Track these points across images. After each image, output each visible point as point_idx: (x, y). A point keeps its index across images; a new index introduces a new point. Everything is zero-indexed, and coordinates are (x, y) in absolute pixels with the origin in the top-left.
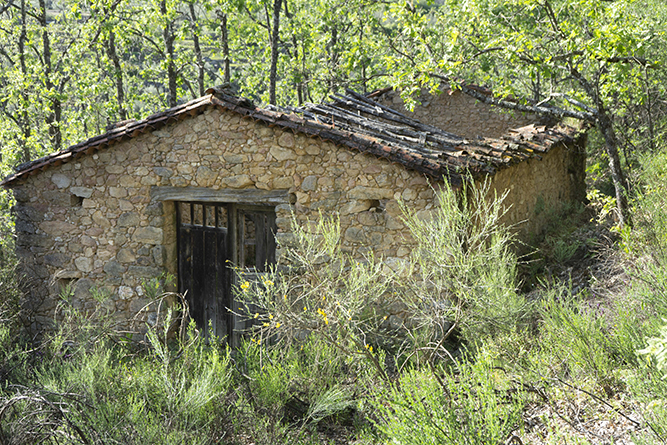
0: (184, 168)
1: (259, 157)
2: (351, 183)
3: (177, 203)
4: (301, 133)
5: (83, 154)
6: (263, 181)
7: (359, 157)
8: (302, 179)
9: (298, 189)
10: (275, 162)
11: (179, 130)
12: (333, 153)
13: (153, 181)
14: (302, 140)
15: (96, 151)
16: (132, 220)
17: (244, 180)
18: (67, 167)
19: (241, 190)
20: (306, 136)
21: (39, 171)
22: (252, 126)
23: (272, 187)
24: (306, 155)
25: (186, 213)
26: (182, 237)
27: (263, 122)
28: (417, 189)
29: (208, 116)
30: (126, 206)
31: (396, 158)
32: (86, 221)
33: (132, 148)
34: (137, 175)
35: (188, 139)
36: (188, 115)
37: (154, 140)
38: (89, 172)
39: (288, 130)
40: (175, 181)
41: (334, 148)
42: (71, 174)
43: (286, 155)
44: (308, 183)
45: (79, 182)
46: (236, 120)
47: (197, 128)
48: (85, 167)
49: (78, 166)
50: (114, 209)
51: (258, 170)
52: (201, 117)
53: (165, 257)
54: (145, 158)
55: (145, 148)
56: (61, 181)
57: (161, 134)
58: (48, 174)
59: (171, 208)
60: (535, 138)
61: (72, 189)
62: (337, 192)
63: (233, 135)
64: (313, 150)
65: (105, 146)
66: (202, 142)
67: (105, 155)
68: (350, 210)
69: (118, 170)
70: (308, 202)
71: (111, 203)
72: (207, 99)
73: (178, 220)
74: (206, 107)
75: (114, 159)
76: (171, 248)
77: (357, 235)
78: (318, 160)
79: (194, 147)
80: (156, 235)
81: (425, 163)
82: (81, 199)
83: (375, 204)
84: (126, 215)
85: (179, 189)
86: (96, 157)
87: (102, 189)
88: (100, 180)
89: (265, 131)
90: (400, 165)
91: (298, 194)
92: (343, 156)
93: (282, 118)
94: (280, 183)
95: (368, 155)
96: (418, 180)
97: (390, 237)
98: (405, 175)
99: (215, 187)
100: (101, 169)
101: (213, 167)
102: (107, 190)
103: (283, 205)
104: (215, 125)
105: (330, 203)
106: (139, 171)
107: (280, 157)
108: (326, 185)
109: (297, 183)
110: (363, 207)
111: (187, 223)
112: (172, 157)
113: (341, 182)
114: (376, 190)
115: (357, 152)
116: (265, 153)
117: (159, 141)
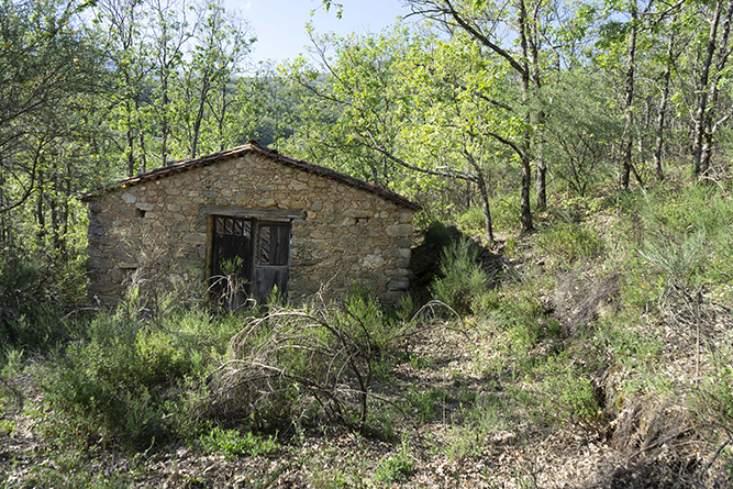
0: (226, 192)
1: (284, 187)
2: (346, 206)
3: (215, 217)
4: (314, 173)
5: (149, 179)
6: (284, 203)
7: (352, 190)
8: (312, 203)
9: (309, 209)
10: (294, 191)
11: (225, 167)
12: (335, 186)
13: (202, 201)
14: (314, 177)
15: (158, 178)
16: (184, 228)
17: (271, 202)
18: (134, 188)
19: (268, 210)
20: (317, 174)
22: (279, 166)
23: (290, 208)
24: (316, 187)
25: (220, 224)
26: (216, 241)
27: (287, 164)
28: (389, 211)
29: (247, 158)
30: (180, 218)
31: (378, 190)
32: (147, 228)
33: (187, 177)
35: (232, 173)
36: (232, 157)
37: (205, 172)
38: (152, 193)
39: (306, 170)
40: (219, 201)
41: (336, 183)
42: (137, 194)
43: (303, 186)
44: (317, 205)
45: (143, 199)
46: (268, 162)
47: (238, 166)
48: (149, 190)
49: (144, 188)
50: (169, 219)
51: (281, 196)
52: (242, 159)
53: (205, 253)
54: (197, 185)
55: (198, 177)
56: (129, 198)
57: (210, 169)
58: (118, 193)
59: (210, 220)
61: (137, 205)
62: (336, 212)
63: (264, 172)
64: (321, 184)
65: (167, 175)
66: (242, 176)
67: (166, 181)
68: (344, 224)
69: (175, 192)
70: (316, 218)
71: (168, 215)
72: (248, 147)
73: (214, 231)
74: (246, 151)
75: (172, 186)
76: (209, 248)
77: (348, 240)
78: (324, 190)
79: (235, 179)
80: (203, 238)
82: (144, 212)
84: (180, 224)
85: (221, 207)
86: (158, 183)
87: (162, 205)
88: (160, 199)
89: (288, 170)
90: (380, 195)
91: (309, 213)
92: (341, 188)
93: (302, 162)
94: (296, 205)
95: (359, 189)
96: (390, 205)
97: (370, 241)
98: (383, 202)
99: (249, 206)
100: (162, 191)
101: (249, 193)
102: (165, 206)
103: (298, 219)
104: (252, 164)
105: (331, 219)
106: (191, 194)
107: (298, 188)
108: (329, 207)
109: (308, 205)
110: (352, 222)
111: (220, 232)
112: (218, 185)
113: (339, 205)
114: (363, 212)
115: (352, 186)
116: (287, 185)
117: (209, 173)
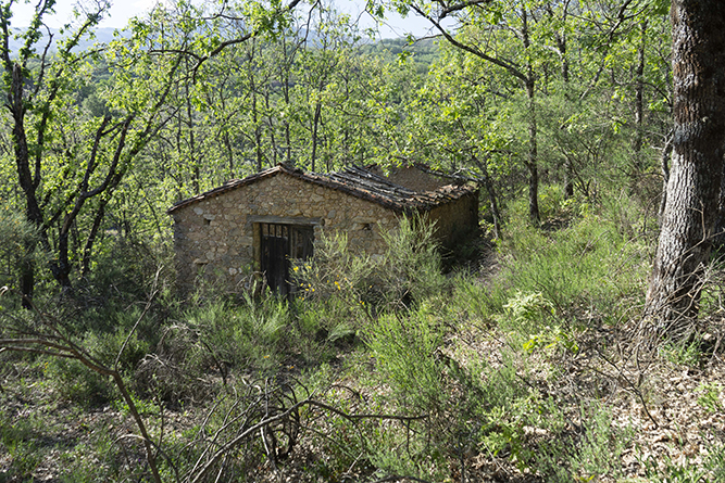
0: (265, 205)
1: (306, 200)
2: (354, 214)
3: (261, 224)
4: (328, 187)
5: (210, 197)
6: (307, 212)
7: (359, 201)
8: (328, 212)
9: (326, 217)
10: (313, 203)
11: (262, 185)
12: (344, 198)
13: (248, 212)
14: (328, 191)
15: (217, 195)
16: (237, 233)
17: (297, 212)
18: (202, 203)
19: (295, 217)
20: (331, 189)
21: (187, 205)
22: (301, 183)
23: (312, 216)
24: (330, 199)
25: (265, 229)
26: (264, 242)
27: (307, 182)
28: (389, 218)
29: (278, 177)
30: (234, 225)
31: (378, 201)
32: (212, 233)
33: (237, 194)
34: (239, 208)
35: (267, 189)
36: (267, 176)
37: (249, 190)
38: (214, 207)
39: (321, 185)
40: (260, 212)
41: (345, 196)
42: (204, 208)
43: (320, 198)
44: (331, 214)
45: (208, 211)
46: (293, 180)
47: (272, 184)
48: (212, 204)
49: (208, 203)
50: (227, 227)
51: (304, 207)
52: (274, 178)
53: (254, 252)
54: (244, 199)
55: (244, 194)
56: (199, 211)
57: (252, 186)
58: (192, 207)
59: (258, 226)
60: (452, 192)
61: (204, 215)
62: (347, 219)
63: (291, 188)
64: (334, 196)
65: (223, 193)
66: (275, 191)
67: (223, 198)
68: (353, 229)
69: (230, 205)
70: (331, 224)
71: (225, 223)
72: (278, 168)
73: (261, 233)
74: (277, 172)
75: (227, 200)
76: (257, 248)
77: (357, 242)
78: (337, 202)
79: (270, 194)
80: (249, 241)
81: (394, 204)
82: (209, 221)
83: (367, 225)
84: (234, 229)
85: (262, 216)
86: (217, 198)
87: (221, 216)
88: (219, 211)
89: (308, 186)
90: (381, 205)
91: (326, 220)
92: (350, 200)
93: (318, 179)
94: (316, 214)
95: (364, 200)
96: (390, 213)
97: (375, 244)
98: (383, 210)
99: (282, 216)
100: (220, 205)
101: (281, 205)
102: (223, 216)
103: (318, 226)
104: (282, 182)
105: (343, 225)
106: (240, 206)
107: (316, 200)
108: (341, 215)
109: (325, 214)
110: (360, 227)
111: (266, 235)
112: (259, 199)
113: (348, 214)
114: (368, 218)
115: (358, 198)
116: (308, 198)
117: (252, 190)
